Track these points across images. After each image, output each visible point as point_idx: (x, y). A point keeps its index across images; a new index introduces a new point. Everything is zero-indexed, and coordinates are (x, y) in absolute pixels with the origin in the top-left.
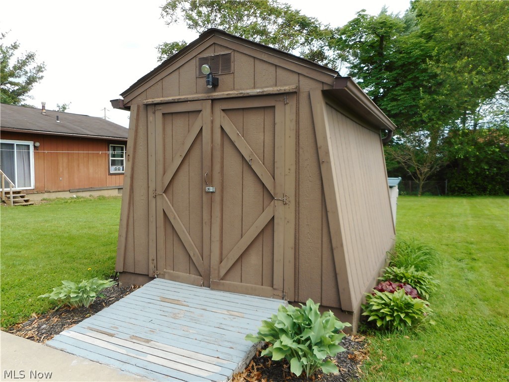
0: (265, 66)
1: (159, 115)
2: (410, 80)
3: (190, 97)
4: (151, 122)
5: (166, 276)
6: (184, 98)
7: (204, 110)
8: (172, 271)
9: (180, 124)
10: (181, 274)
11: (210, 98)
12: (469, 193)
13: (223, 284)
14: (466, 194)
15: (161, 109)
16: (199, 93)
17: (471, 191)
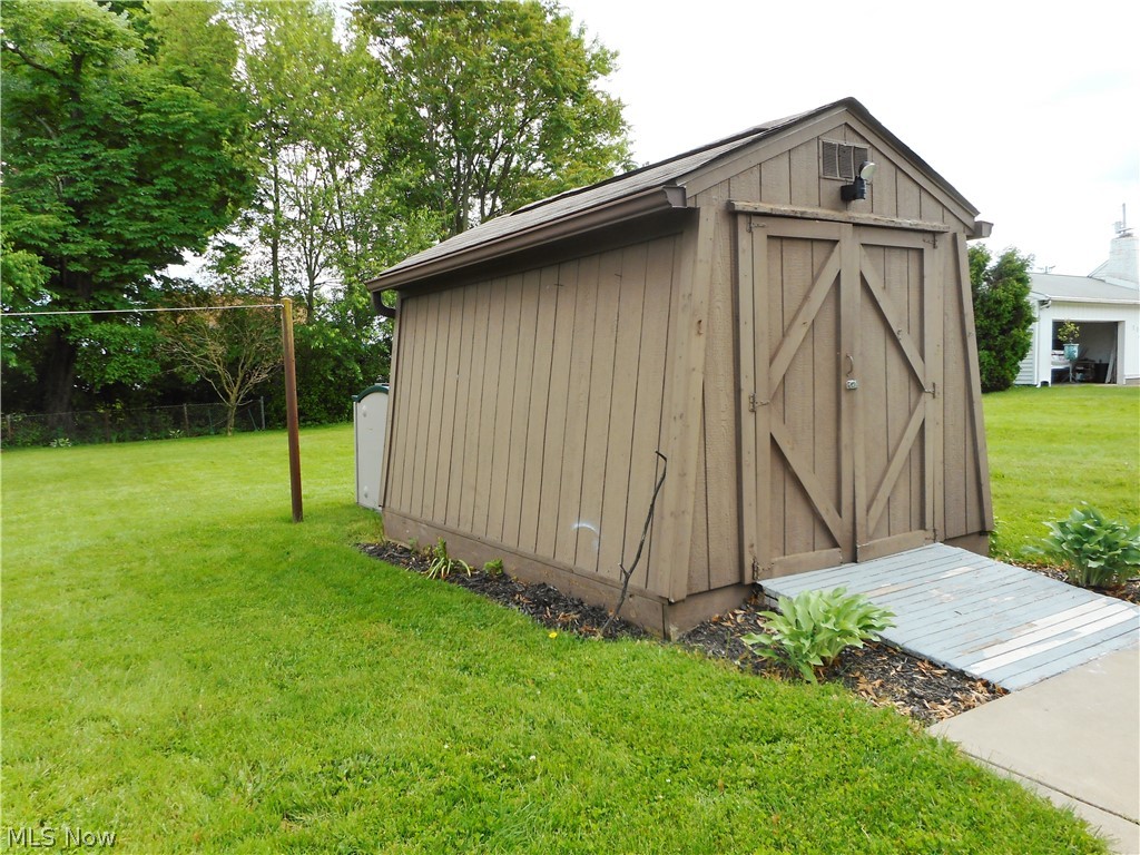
0: (909, 184)
1: (760, 237)
2: (167, 174)
3: (810, 211)
4: (744, 251)
5: (776, 569)
6: (812, 213)
7: (842, 241)
8: (782, 558)
9: (798, 259)
10: (803, 556)
11: (852, 220)
12: (315, 420)
13: (872, 547)
14: (309, 423)
15: (763, 227)
16: (823, 207)
17: (318, 416)
